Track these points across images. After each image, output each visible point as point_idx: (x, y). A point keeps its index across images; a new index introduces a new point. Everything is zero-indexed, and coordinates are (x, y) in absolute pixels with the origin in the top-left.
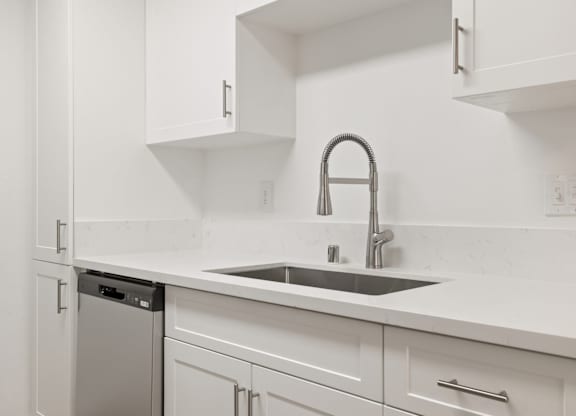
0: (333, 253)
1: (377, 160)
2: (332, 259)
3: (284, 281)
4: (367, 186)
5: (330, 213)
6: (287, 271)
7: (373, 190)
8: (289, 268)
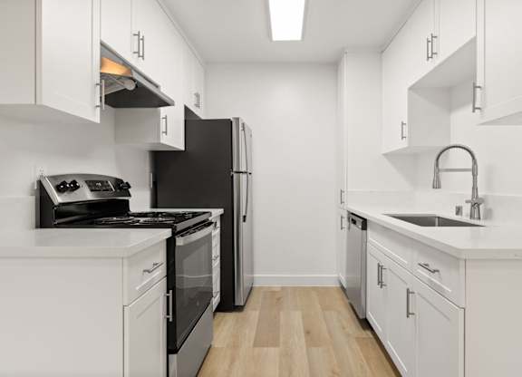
0: (459, 211)
1: (476, 157)
2: (457, 213)
3: (434, 226)
4: (471, 173)
5: (439, 187)
6: (437, 219)
7: (475, 175)
8: (439, 218)
